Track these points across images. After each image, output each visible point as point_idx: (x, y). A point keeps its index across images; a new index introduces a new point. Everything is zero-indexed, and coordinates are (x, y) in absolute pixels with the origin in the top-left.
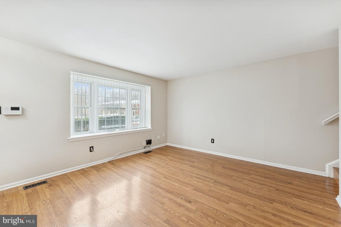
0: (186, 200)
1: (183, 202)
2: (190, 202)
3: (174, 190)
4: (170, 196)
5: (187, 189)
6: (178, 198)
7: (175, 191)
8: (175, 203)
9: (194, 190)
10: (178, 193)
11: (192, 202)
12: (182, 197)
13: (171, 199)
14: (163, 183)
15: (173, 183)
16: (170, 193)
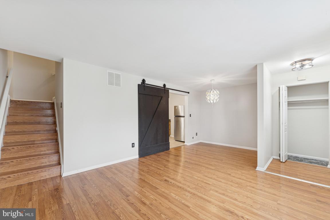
0: (168, 181)
1: (170, 180)
2: (166, 180)
3: (177, 189)
4: (181, 185)
5: (163, 190)
6: (173, 183)
7: (175, 189)
8: (176, 180)
9: (158, 189)
10: (173, 186)
11: (164, 180)
12: (170, 183)
13: (179, 182)
14: (188, 197)
15: (177, 197)
16: (180, 187)
